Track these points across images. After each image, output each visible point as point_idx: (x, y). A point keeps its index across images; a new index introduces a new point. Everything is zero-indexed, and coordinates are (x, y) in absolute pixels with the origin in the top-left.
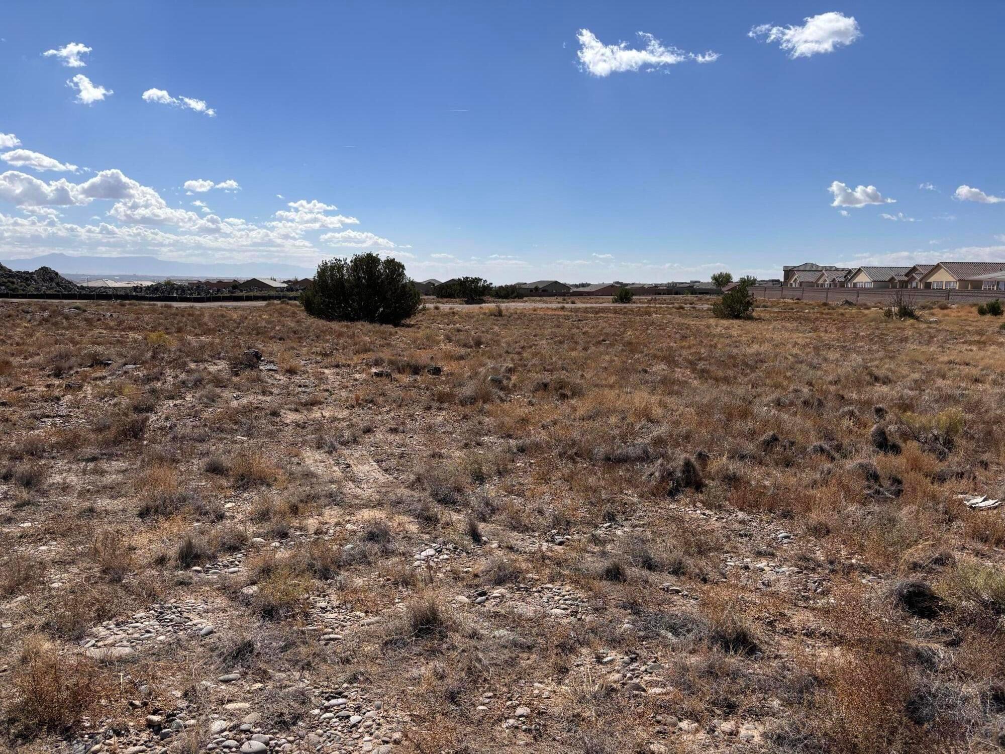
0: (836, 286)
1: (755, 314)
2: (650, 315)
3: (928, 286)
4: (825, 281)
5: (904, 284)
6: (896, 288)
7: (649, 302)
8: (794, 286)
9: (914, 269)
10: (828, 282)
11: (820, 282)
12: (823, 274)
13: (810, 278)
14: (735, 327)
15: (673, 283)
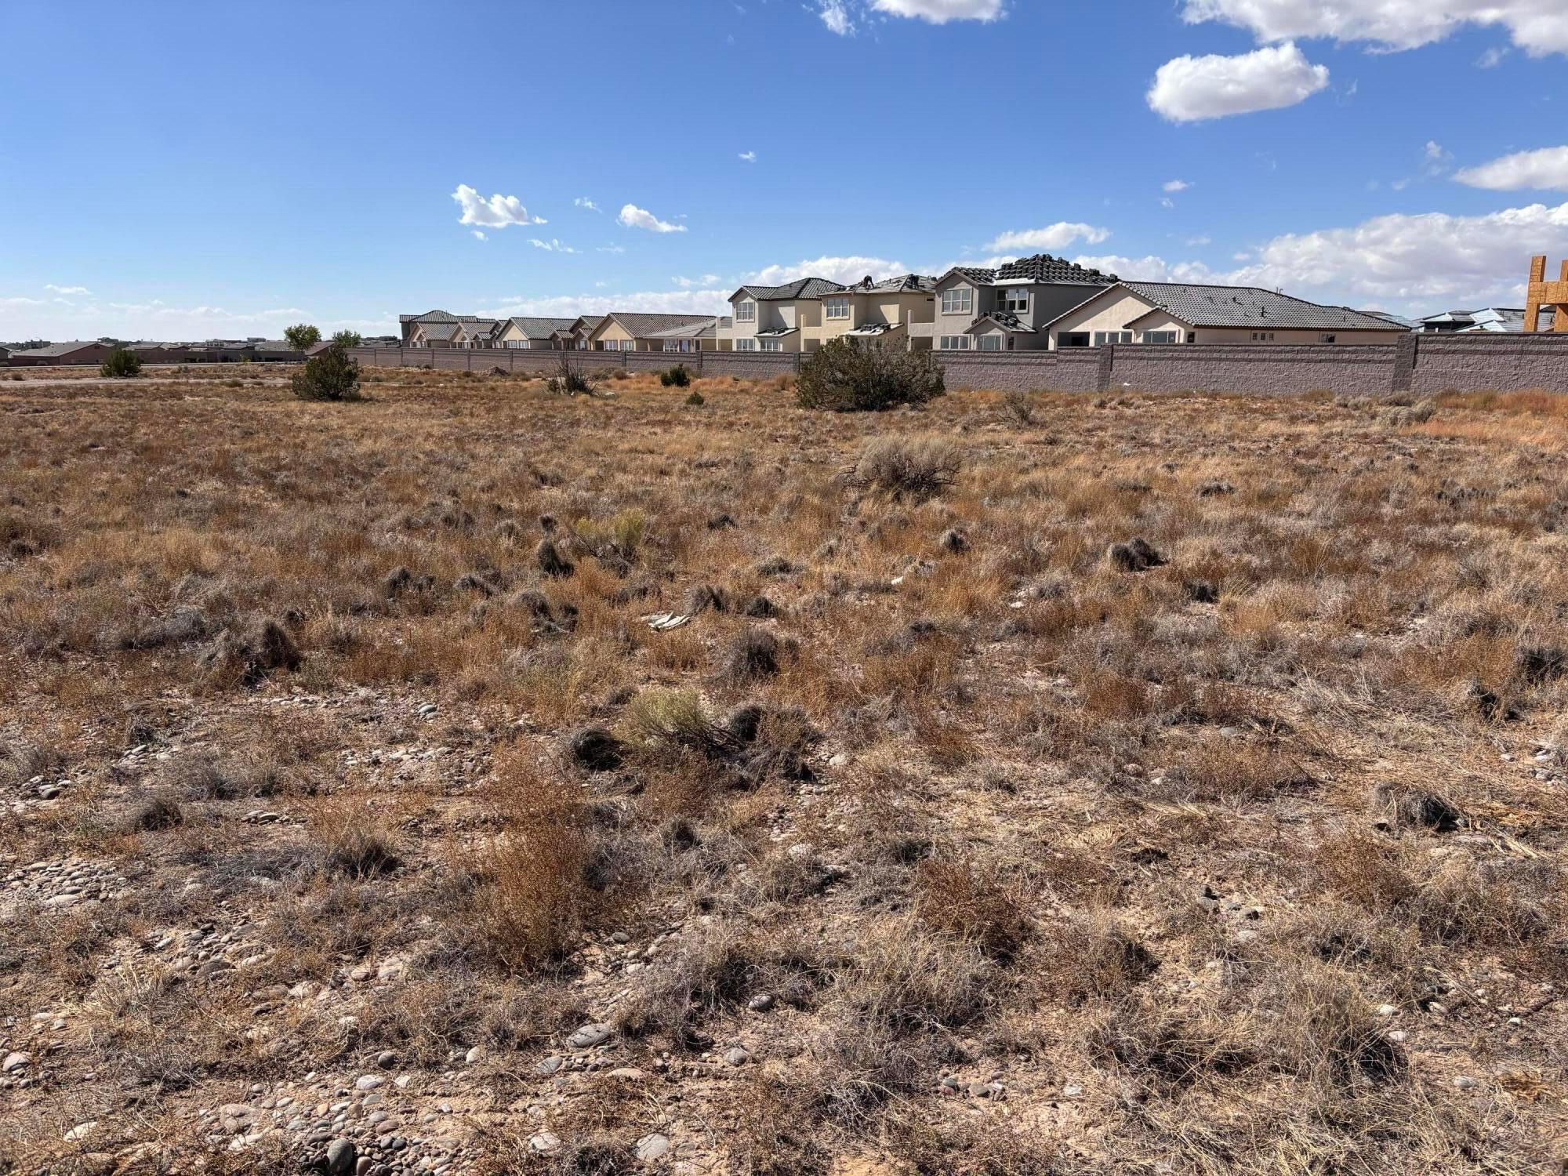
0: (480, 346)
1: (362, 392)
2: (180, 399)
3: (600, 346)
4: (464, 338)
5: (570, 344)
6: (560, 349)
7: (175, 374)
8: (418, 346)
9: (580, 322)
10: (467, 341)
11: (457, 340)
12: (460, 328)
13: (442, 333)
14: (333, 413)
15: (215, 341)
